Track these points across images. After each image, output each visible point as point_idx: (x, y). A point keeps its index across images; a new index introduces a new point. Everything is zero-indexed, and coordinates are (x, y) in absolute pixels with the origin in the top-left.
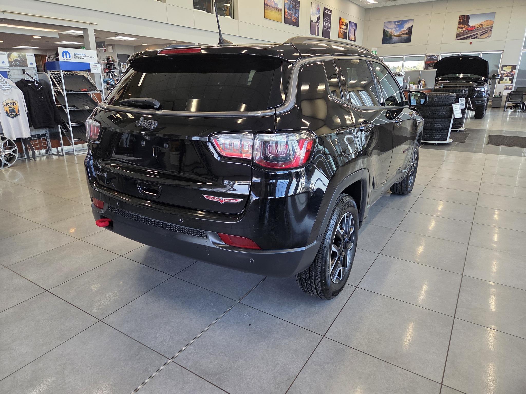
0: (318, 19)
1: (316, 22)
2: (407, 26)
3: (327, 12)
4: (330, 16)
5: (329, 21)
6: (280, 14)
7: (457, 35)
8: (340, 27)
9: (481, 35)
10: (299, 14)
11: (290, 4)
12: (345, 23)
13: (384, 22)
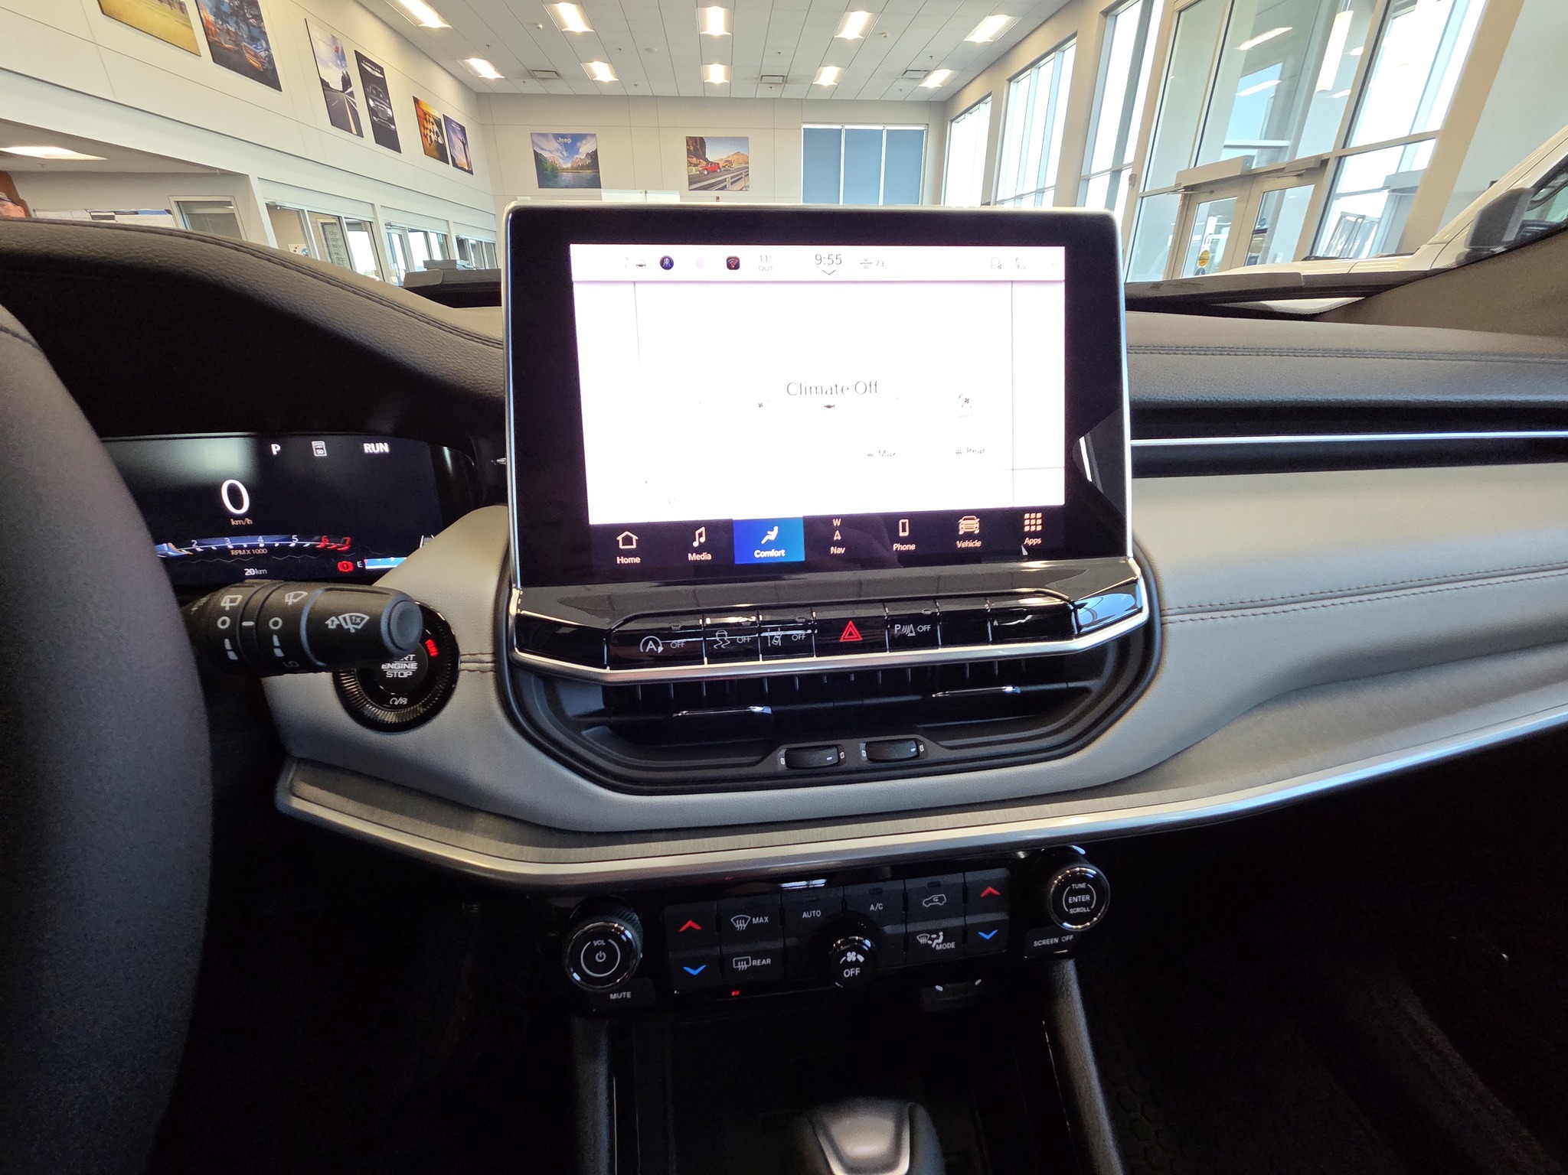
0: (346, 82)
1: (341, 91)
2: (585, 148)
3: (369, 69)
4: (382, 83)
5: (382, 99)
6: (180, 21)
7: (689, 180)
8: (422, 126)
9: (732, 183)
10: (267, 43)
12: (434, 119)
13: (531, 134)
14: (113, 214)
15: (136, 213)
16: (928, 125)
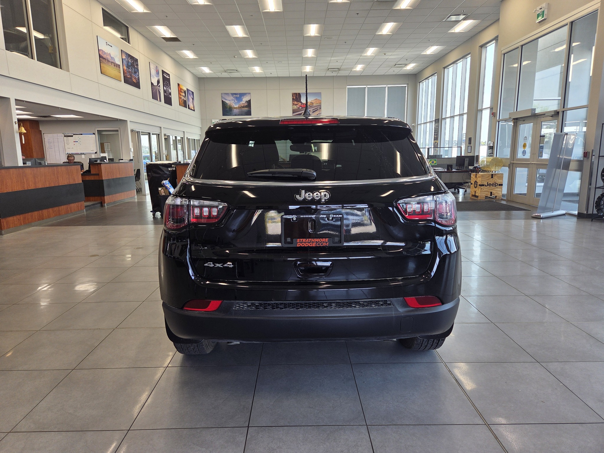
0: (158, 82)
1: (157, 86)
2: (245, 99)
3: (165, 76)
4: (169, 80)
5: (167, 86)
6: (118, 71)
7: (293, 111)
8: (179, 94)
9: (313, 112)
10: (139, 73)
11: (128, 61)
12: (184, 91)
13: (222, 93)
14: (73, 135)
15: (82, 134)
16: (408, 84)
